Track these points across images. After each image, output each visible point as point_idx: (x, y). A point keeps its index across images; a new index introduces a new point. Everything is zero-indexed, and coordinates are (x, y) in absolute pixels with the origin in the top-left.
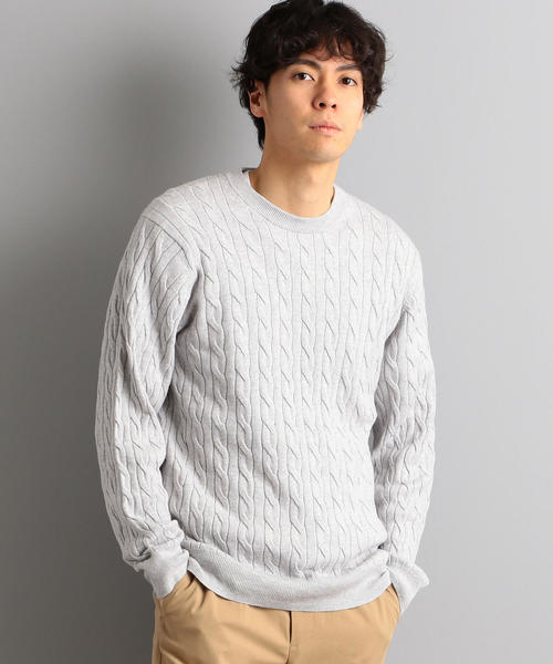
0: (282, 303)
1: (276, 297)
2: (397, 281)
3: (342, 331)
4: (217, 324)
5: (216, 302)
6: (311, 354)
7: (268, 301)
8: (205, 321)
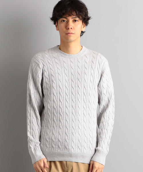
0: (66, 75)
1: (64, 74)
2: (99, 67)
3: (82, 81)
4: (48, 82)
5: (47, 77)
6: (74, 88)
7: (61, 75)
8: (45, 82)
